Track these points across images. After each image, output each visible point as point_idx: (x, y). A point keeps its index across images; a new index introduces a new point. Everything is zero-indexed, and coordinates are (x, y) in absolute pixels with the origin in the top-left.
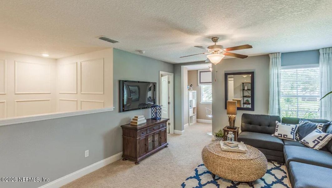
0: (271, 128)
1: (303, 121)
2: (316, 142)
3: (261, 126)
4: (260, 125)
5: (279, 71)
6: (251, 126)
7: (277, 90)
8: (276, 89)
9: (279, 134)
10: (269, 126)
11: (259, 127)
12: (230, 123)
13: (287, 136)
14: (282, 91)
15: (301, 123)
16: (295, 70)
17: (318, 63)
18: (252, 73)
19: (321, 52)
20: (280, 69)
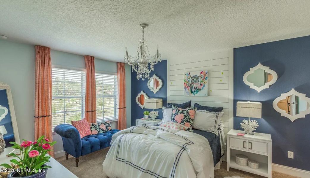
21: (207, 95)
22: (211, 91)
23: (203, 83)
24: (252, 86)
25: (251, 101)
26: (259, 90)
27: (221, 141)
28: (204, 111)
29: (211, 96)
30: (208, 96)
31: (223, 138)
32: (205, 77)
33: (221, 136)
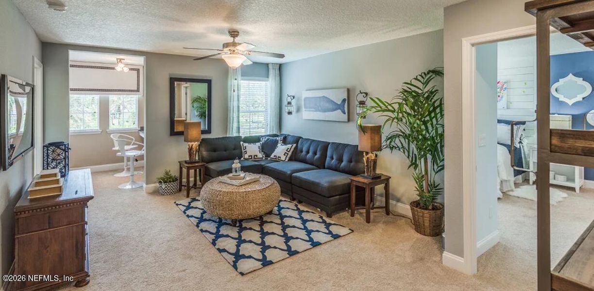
0: (237, 152)
1: (264, 138)
2: (286, 154)
3: (228, 152)
4: (225, 151)
5: (239, 82)
6: (215, 154)
7: (237, 105)
8: (235, 104)
9: (249, 156)
10: (234, 149)
11: (224, 152)
12: (190, 155)
13: (257, 156)
14: (242, 105)
15: (263, 140)
16: (247, 82)
17: (268, 77)
18: (209, 82)
19: (270, 67)
20: (240, 80)
21: (505, 108)
22: (511, 103)
23: (501, 94)
24: (562, 98)
25: (558, 114)
26: (570, 102)
27: (523, 156)
28: (503, 124)
29: (512, 109)
30: (508, 108)
31: (526, 153)
32: (504, 87)
33: (524, 150)
